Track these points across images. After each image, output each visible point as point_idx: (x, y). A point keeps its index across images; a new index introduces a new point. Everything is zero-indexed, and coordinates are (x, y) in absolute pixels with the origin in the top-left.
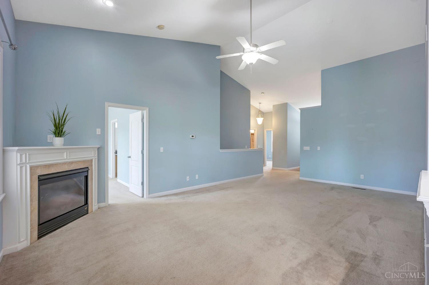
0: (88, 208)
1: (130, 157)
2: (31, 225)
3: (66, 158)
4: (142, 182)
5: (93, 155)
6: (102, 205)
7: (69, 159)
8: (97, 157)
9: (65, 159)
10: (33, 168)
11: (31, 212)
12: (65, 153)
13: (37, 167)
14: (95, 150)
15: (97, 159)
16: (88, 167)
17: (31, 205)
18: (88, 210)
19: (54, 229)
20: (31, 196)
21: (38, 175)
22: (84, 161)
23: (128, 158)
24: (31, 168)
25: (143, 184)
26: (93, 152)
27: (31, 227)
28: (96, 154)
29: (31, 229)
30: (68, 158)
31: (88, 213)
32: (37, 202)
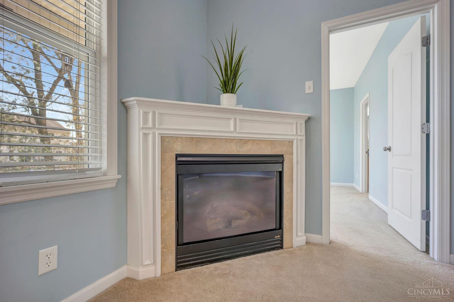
0: (282, 237)
1: (389, 149)
2: (163, 241)
3: (232, 129)
4: (423, 212)
5: (295, 133)
6: (315, 238)
7: (239, 133)
8: (304, 138)
9: (232, 132)
10: (167, 140)
11: (162, 218)
12: (232, 121)
13: (176, 138)
14: (298, 124)
15: (304, 141)
16: (282, 156)
17: (162, 205)
18: (282, 240)
19: (209, 259)
20: (162, 189)
21: (177, 153)
22: (272, 142)
23: (385, 150)
24: (163, 139)
25: (426, 215)
26: (295, 125)
27: (162, 244)
28: (301, 131)
29: (163, 248)
30: (237, 132)
31: (282, 248)
32: (174, 202)
